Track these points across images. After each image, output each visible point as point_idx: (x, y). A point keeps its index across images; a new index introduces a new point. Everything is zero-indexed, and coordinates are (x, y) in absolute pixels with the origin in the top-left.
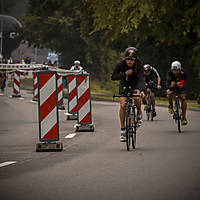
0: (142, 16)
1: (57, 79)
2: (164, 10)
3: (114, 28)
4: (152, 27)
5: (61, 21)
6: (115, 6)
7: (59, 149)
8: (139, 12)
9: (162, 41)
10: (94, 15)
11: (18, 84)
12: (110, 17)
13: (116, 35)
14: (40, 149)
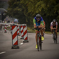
0: (42, 8)
1: (17, 27)
2: (48, 6)
3: (34, 11)
4: (45, 11)
5: (18, 10)
6: (34, 5)
7: (18, 48)
8: (41, 7)
9: (48, 15)
10: (28, 8)
11: (6, 29)
12: (33, 8)
13: (35, 13)
14: (13, 48)
